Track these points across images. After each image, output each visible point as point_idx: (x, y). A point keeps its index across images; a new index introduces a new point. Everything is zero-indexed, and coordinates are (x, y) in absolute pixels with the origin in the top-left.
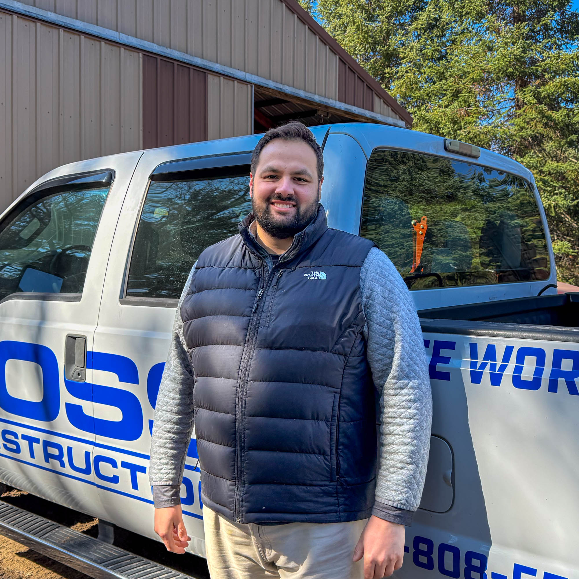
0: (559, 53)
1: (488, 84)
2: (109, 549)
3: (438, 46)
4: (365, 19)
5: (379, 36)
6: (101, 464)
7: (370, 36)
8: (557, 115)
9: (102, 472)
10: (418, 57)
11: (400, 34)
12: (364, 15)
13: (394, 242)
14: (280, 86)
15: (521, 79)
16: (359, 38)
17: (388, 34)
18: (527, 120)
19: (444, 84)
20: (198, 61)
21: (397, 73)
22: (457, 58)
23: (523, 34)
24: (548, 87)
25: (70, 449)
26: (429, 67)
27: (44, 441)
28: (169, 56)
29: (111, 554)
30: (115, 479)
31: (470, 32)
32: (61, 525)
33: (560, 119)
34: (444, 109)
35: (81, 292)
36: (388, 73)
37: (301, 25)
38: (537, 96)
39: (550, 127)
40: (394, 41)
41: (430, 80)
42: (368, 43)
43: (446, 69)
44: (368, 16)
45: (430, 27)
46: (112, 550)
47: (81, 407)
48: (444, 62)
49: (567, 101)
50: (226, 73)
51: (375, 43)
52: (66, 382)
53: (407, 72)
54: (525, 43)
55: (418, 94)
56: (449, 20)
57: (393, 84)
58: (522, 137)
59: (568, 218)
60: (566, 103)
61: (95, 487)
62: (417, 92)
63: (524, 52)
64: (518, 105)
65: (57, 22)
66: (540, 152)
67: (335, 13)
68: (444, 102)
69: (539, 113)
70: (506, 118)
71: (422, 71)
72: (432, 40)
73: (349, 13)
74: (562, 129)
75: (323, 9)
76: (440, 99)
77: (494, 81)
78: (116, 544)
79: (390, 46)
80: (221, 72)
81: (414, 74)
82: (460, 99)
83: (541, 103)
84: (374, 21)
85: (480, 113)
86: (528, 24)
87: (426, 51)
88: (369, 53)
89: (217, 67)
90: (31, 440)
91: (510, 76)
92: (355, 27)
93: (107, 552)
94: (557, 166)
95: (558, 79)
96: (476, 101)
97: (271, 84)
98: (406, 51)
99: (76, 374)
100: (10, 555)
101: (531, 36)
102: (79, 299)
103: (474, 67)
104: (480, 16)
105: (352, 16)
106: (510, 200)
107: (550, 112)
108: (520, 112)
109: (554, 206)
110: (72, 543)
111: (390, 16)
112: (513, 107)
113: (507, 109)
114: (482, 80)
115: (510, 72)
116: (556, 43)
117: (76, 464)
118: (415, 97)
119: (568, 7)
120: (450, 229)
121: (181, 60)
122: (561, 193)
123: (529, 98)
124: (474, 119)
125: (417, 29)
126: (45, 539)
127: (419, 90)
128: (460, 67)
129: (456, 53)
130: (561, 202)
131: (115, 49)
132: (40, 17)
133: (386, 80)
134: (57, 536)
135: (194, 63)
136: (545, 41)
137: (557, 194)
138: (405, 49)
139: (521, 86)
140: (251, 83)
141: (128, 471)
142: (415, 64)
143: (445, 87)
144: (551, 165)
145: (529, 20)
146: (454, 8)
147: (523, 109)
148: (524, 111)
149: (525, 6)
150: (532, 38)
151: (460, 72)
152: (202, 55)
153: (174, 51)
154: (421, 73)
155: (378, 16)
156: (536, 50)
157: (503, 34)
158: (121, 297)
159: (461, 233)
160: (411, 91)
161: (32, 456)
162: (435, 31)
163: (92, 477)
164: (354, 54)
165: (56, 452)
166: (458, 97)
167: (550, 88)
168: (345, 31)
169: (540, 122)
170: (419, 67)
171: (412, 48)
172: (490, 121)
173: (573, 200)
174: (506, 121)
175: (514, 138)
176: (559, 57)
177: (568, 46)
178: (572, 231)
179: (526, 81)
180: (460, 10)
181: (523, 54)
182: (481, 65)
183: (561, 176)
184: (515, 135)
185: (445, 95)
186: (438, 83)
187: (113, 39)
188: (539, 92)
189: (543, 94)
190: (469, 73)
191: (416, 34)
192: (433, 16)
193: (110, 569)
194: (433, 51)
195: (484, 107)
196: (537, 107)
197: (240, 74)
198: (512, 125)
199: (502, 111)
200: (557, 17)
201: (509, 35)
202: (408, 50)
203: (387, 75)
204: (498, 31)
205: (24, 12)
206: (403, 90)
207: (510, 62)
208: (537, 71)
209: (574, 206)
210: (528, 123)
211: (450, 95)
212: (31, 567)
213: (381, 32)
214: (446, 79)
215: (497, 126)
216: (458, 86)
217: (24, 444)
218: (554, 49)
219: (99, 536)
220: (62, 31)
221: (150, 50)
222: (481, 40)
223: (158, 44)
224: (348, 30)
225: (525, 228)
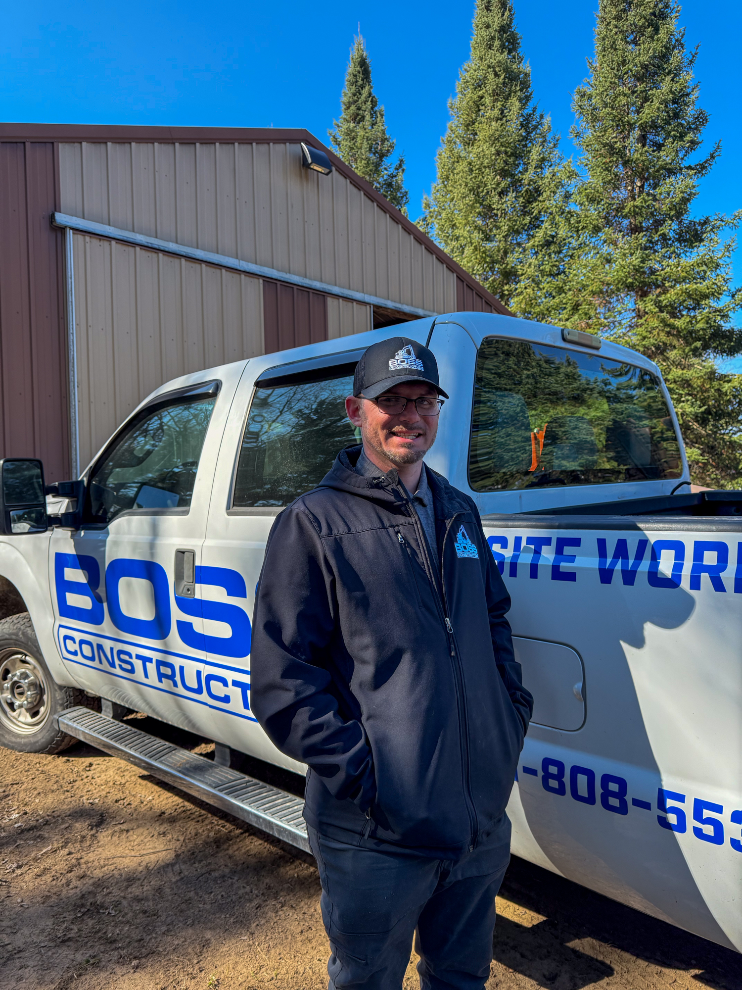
0: (679, 261)
1: (608, 296)
2: (224, 772)
3: (556, 261)
4: (482, 240)
5: (497, 255)
6: (212, 683)
7: (488, 256)
8: (679, 323)
9: (214, 692)
10: (536, 273)
11: (517, 252)
12: (481, 236)
13: (516, 446)
14: (399, 306)
15: (641, 289)
16: (476, 258)
17: (506, 253)
18: (649, 330)
19: (564, 298)
20: (317, 285)
21: (516, 289)
22: (575, 272)
23: (641, 244)
24: (668, 295)
25: (182, 669)
26: (548, 283)
27: (157, 661)
28: (289, 281)
29: (226, 778)
30: (226, 699)
31: (588, 246)
32: (178, 748)
33: (683, 327)
34: (564, 323)
35: (190, 506)
36: (507, 290)
37: (417, 245)
38: (658, 304)
39: (673, 335)
40: (511, 259)
41: (550, 295)
42: (486, 262)
43: (565, 283)
44: (485, 237)
45: (548, 244)
46: (227, 773)
47: (191, 624)
48: (562, 276)
49: (689, 309)
50: (345, 296)
51: (494, 262)
52: (176, 598)
53: (526, 288)
54: (643, 253)
55: (537, 309)
56: (566, 236)
57: (512, 301)
58: (644, 346)
59: (696, 426)
60: (688, 311)
61: (208, 707)
62: (537, 307)
63: (643, 262)
64: (639, 316)
65: (178, 252)
66: (664, 361)
67: (453, 236)
68: (564, 316)
69: (661, 322)
70: (628, 329)
71: (541, 286)
72: (550, 255)
73: (466, 234)
74: (685, 338)
75: (440, 233)
76: (559, 313)
77: (614, 292)
78: (233, 766)
79: (507, 264)
80: (340, 294)
81: (533, 290)
82: (580, 312)
83: (663, 312)
84: (491, 241)
85: (601, 324)
86: (645, 235)
87: (543, 267)
88: (487, 272)
89: (336, 290)
90: (145, 660)
91: (630, 287)
92: (473, 248)
93: (222, 776)
94: (683, 374)
95: (678, 287)
96: (597, 314)
97: (390, 304)
98: (525, 268)
99: (185, 590)
100: (133, 778)
101: (650, 247)
102: (186, 513)
103: (593, 280)
104: (597, 230)
105: (470, 237)
106: (635, 402)
107: (672, 320)
108: (641, 321)
109: (682, 414)
110: (187, 766)
111: (507, 235)
112: (634, 318)
113: (628, 320)
114: (601, 292)
115: (630, 283)
116: (675, 252)
117: (188, 684)
118: (535, 313)
119: (685, 216)
120: (575, 431)
121: (300, 284)
122: (688, 401)
123: (651, 307)
124: (596, 331)
125: (534, 246)
126: (161, 762)
127: (540, 305)
128: (579, 280)
129: (574, 266)
130: (689, 409)
131: (236, 276)
132: (162, 248)
133: (506, 297)
134: (173, 759)
135: (313, 287)
136: (664, 250)
137: (683, 402)
138: (523, 266)
139: (641, 296)
140: (369, 304)
141: (239, 690)
142: (533, 281)
143: (564, 301)
144: (676, 372)
145: (647, 230)
146: (570, 223)
147: (644, 319)
148: (646, 321)
149: (642, 217)
150: (651, 248)
151: (579, 286)
152: (321, 278)
153: (293, 276)
154: (541, 289)
155: (495, 235)
156: (655, 260)
157: (620, 245)
158: (228, 508)
159: (587, 435)
160: (531, 307)
161: (146, 676)
162: (552, 247)
163: (205, 697)
164: (473, 274)
165: (168, 671)
166: (578, 310)
167: (671, 296)
168: (463, 253)
169: (663, 330)
170: (538, 284)
171: (530, 265)
172: (612, 333)
173: (700, 407)
174: (628, 331)
175: (637, 347)
176: (679, 265)
177: (688, 254)
178: (701, 438)
179: (647, 291)
180: (576, 225)
181: (641, 265)
182: (599, 277)
183: (686, 383)
184: (638, 345)
185: (565, 308)
186: (557, 298)
187: (233, 266)
188: (660, 301)
189: (664, 303)
190: (588, 286)
191: (533, 252)
192: (549, 233)
193: (225, 793)
194: (551, 266)
195: (605, 318)
196: (658, 316)
197: (358, 296)
198: (635, 334)
199: (623, 322)
200: (675, 226)
201: (627, 246)
202: (527, 266)
203: (506, 292)
204: (615, 243)
205: (146, 244)
206: (523, 306)
207: (629, 273)
208: (657, 280)
209: (702, 413)
210: (650, 332)
211: (570, 308)
212: (153, 790)
213: (499, 251)
214: (566, 293)
215: (620, 337)
216: (577, 299)
217: (138, 664)
218: (673, 258)
219: (216, 758)
220: (183, 260)
221: (270, 276)
222: (598, 253)
223: (278, 270)
224: (466, 252)
225: (653, 430)
